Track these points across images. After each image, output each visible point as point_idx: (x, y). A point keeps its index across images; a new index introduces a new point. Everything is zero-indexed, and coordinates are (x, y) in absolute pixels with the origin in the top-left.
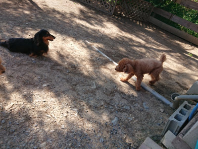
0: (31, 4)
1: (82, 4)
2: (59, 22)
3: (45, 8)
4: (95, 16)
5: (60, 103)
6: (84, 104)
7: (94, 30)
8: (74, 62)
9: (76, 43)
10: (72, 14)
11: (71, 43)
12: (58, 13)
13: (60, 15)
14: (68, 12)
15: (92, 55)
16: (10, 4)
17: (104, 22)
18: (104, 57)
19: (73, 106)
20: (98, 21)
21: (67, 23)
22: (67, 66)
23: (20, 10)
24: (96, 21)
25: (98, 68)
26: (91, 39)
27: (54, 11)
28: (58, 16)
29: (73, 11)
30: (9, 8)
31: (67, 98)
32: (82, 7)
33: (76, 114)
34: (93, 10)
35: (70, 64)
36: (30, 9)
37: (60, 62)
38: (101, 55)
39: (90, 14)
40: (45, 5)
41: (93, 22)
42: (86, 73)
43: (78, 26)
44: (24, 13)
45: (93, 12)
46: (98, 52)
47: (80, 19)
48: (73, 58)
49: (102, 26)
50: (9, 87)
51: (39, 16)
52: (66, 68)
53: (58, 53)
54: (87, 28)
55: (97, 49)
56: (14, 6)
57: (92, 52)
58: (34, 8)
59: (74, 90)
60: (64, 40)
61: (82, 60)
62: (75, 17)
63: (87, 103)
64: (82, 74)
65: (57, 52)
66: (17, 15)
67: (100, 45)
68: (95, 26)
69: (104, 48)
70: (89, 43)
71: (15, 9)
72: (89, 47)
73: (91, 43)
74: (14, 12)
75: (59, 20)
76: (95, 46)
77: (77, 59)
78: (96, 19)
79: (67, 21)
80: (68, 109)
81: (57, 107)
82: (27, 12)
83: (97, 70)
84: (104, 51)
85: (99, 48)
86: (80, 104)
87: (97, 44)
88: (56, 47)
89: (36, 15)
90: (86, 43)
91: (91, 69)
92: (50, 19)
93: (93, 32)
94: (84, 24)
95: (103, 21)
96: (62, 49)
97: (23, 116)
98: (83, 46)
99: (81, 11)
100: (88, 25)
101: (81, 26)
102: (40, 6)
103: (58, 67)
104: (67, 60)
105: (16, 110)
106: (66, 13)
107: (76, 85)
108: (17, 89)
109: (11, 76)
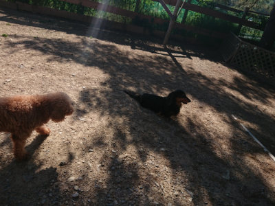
0: (175, 65)
1: (239, 71)
2: (202, 87)
3: (189, 71)
4: (256, 89)
5: (174, 176)
6: (204, 191)
7: (249, 105)
8: (206, 136)
9: (217, 114)
10: (222, 82)
11: (210, 112)
12: (204, 77)
13: (206, 81)
14: (217, 78)
15: (236, 135)
16: (154, 63)
17: (270, 97)
18: (255, 142)
19: (189, 187)
20: (259, 95)
21: (211, 90)
22: (195, 138)
23: (162, 70)
24: (256, 95)
25: (242, 154)
26: (240, 114)
27: (199, 75)
29: (225, 78)
30: (152, 66)
31: (184, 175)
32: (238, 75)
33: (190, 200)
34: (255, 80)
35: (201, 137)
36: (173, 70)
37: (187, 130)
38: (251, 139)
39: (249, 85)
40: (191, 68)
41: (250, 94)
42: (219, 155)
43: (227, 96)
44: (165, 73)
45: (255, 82)
46: (247, 133)
47: (231, 87)
48: (206, 130)
49: (264, 103)
50: (129, 138)
51: (180, 78)
52: (193, 140)
53: (189, 120)
54: (238, 100)
55: (246, 130)
56: (158, 65)
57: (238, 131)
58: (178, 69)
59: (195, 168)
60: (201, 107)
61: (218, 137)
62: (226, 85)
63: (209, 194)
64: (213, 154)
65: (188, 118)
66: (158, 74)
67: (253, 126)
68: (252, 101)
69: (259, 131)
70: (236, 118)
71: (158, 68)
72: (234, 124)
73: (239, 120)
74: (156, 71)
75: (202, 85)
76: (244, 124)
77: (212, 134)
78: (256, 92)
79: (212, 88)
80: (181, 188)
81: (169, 180)
82: (168, 72)
83: (238, 156)
84: (257, 135)
85: (250, 129)
86: (199, 190)
87: (249, 124)
88: (188, 112)
89: (177, 77)
90: (231, 118)
91: (228, 152)
92: (191, 83)
93: (247, 107)
94: (235, 95)
95: (267, 97)
96: (195, 117)
97: (132, 172)
98: (225, 121)
99: (236, 79)
100: (241, 97)
101: (231, 97)
102: (184, 68)
103: (184, 135)
104: (198, 131)
105: (128, 162)
106: (214, 79)
107: (200, 164)
108: (135, 142)
109: (134, 129)
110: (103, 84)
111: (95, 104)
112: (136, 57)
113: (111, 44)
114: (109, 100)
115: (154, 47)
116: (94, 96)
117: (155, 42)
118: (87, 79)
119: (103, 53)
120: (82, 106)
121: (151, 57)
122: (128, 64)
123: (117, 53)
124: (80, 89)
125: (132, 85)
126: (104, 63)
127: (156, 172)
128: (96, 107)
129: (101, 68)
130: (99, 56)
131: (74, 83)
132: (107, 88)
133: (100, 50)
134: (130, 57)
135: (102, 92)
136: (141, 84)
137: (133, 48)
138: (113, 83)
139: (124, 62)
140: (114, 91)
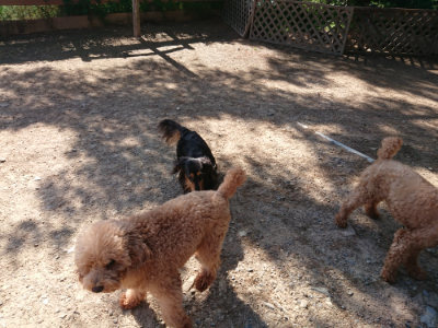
0: (174, 69)
1: (270, 46)
2: (234, 94)
3: (200, 72)
4: (304, 66)
5: (284, 274)
6: (336, 274)
7: (309, 97)
8: (286, 176)
9: (279, 131)
10: (255, 73)
11: (269, 133)
12: (228, 75)
13: (233, 80)
14: (245, 69)
15: (320, 154)
16: (139, 76)
17: (327, 73)
18: (350, 154)
19: (313, 280)
20: (314, 75)
21: (249, 93)
22: (273, 186)
23: (159, 84)
24: (309, 76)
25: (346, 183)
26: (307, 117)
27: (219, 73)
28: (228, 82)
29: (255, 66)
30: (139, 84)
31: (296, 262)
32: (270, 53)
33: (328, 302)
34: (296, 53)
35: (279, 181)
36: (176, 79)
37: (256, 178)
38: (343, 152)
39: (292, 64)
40: (201, 65)
41: (301, 79)
42: (320, 199)
43: (273, 95)
44: (167, 89)
45: (297, 57)
46: (332, 144)
47: (273, 78)
48: (281, 166)
49: (325, 84)
51: (194, 90)
52: (273, 191)
53: (249, 160)
54: (292, 94)
55: (329, 139)
56: (148, 78)
57: (319, 146)
58: (183, 75)
59: (305, 241)
60: (252, 130)
61: (303, 169)
62: (262, 76)
63: (345, 273)
64: (311, 202)
65: (246, 157)
66: (156, 95)
67: (334, 129)
68: (308, 88)
69: (345, 134)
70: (305, 127)
71: (150, 84)
72: (309, 137)
73: (310, 127)
74: (150, 90)
75: (233, 90)
76: (321, 130)
77: (290, 168)
78: (306, 71)
79: (247, 89)
80: (304, 289)
81: (281, 285)
82: (171, 86)
83: (344, 188)
84: (346, 140)
85: (333, 135)
86: (328, 276)
87: (325, 127)
88: (241, 147)
89: (189, 88)
90: (299, 129)
91: (328, 188)
92: (215, 92)
93: (308, 101)
94: (283, 89)
95: (323, 73)
96: (254, 150)
98: (294, 137)
99: (272, 62)
100: (293, 88)
101: (280, 94)
102: (191, 69)
103: (257, 190)
104: (271, 172)
106: (242, 73)
107: (305, 229)
110: (72, 154)
111: (78, 204)
112: (101, 75)
113: (41, 65)
114: (102, 183)
115: (122, 46)
116: (67, 188)
117: (119, 36)
118: (34, 157)
119: (34, 90)
120: (57, 222)
121: (126, 67)
122: (93, 94)
123: (62, 79)
124: (33, 185)
125: (126, 135)
126: (48, 109)
127: (254, 282)
128: (85, 210)
129: (48, 122)
130: (29, 99)
131: (12, 177)
132: (84, 160)
133: (26, 85)
134: (91, 79)
135: (79, 173)
136: (140, 125)
137: (86, 59)
138: (89, 143)
139: (85, 93)
140: (101, 160)
